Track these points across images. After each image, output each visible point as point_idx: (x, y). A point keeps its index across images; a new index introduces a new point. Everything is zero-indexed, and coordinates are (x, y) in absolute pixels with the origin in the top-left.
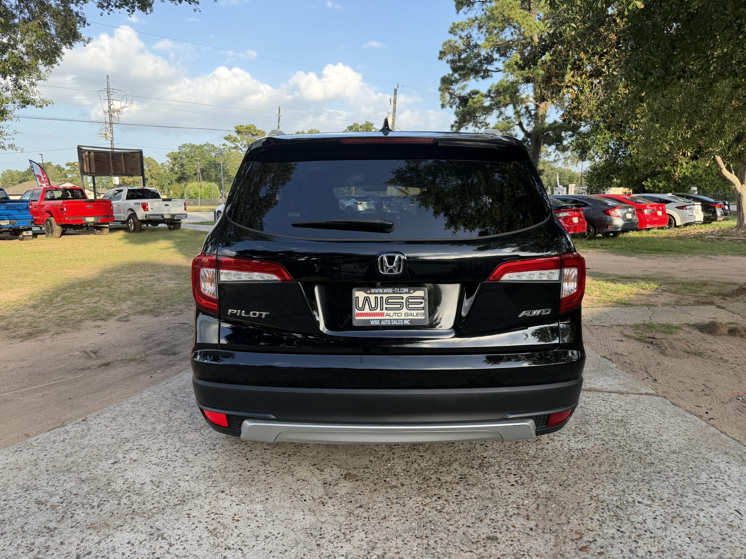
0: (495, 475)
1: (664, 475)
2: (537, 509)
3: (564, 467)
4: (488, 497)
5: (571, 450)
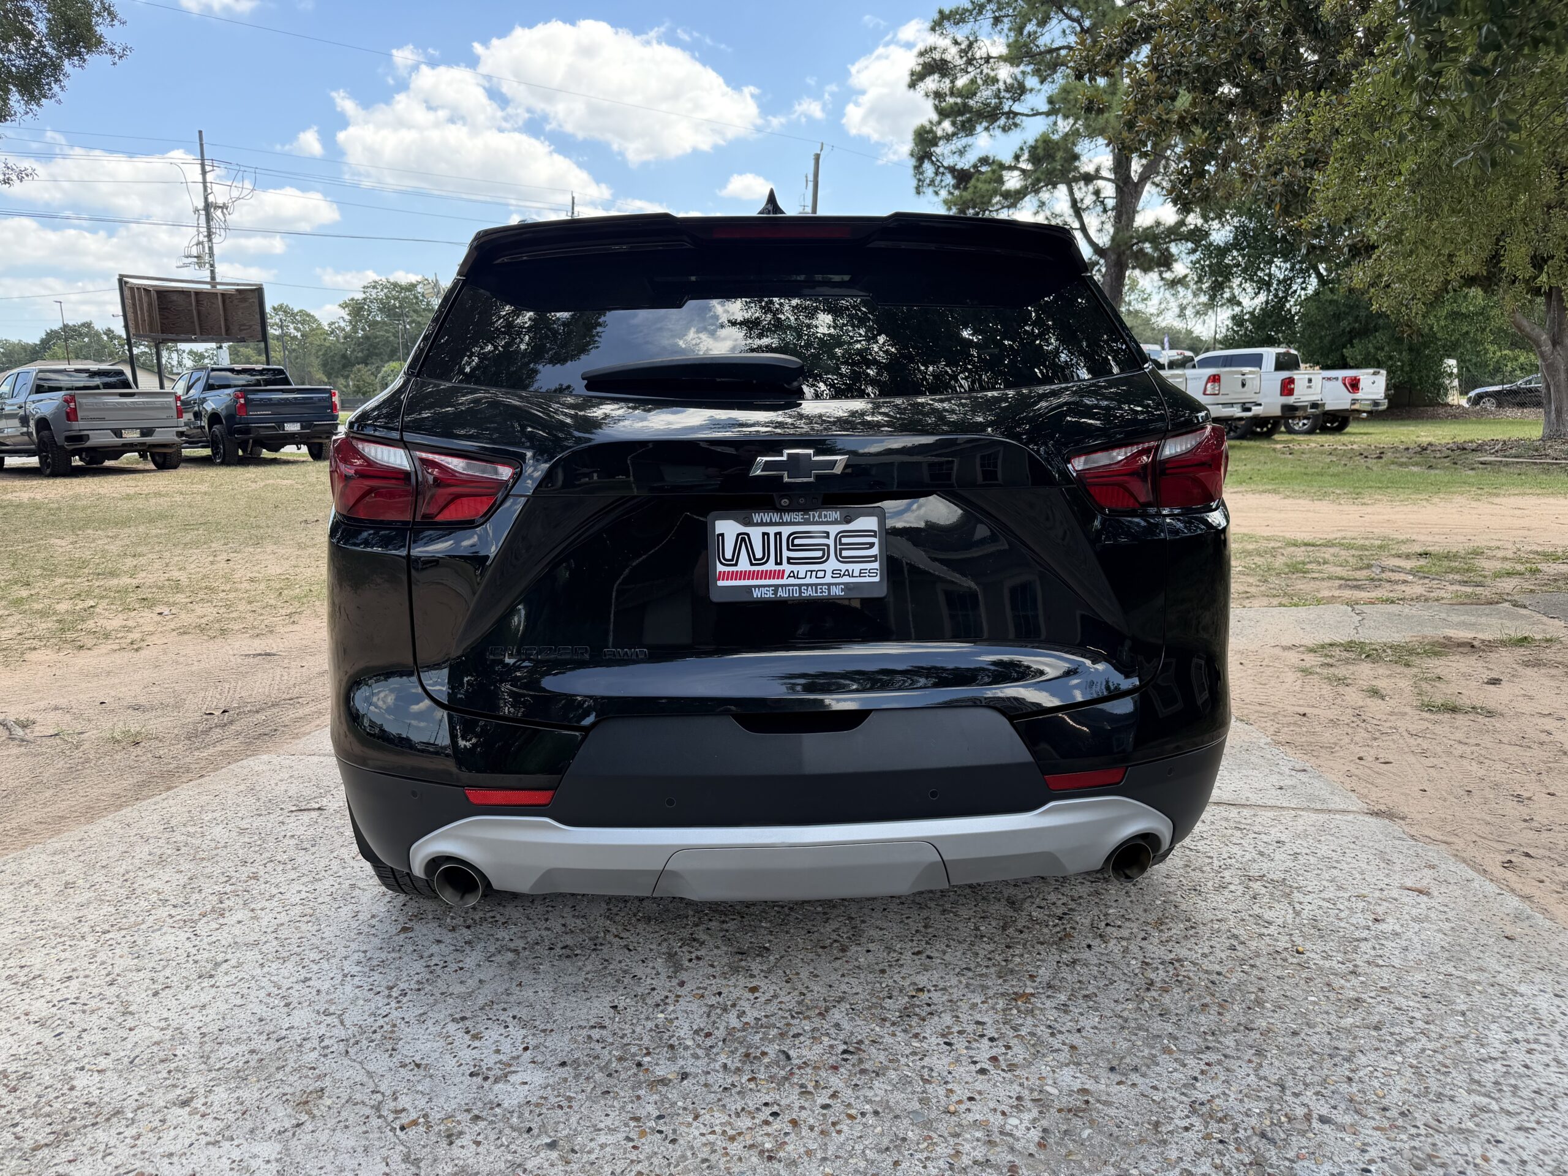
0: (941, 1041)
1: (1392, 1034)
2: (1041, 1145)
3: (1125, 1014)
4: (910, 1107)
5: (1147, 964)
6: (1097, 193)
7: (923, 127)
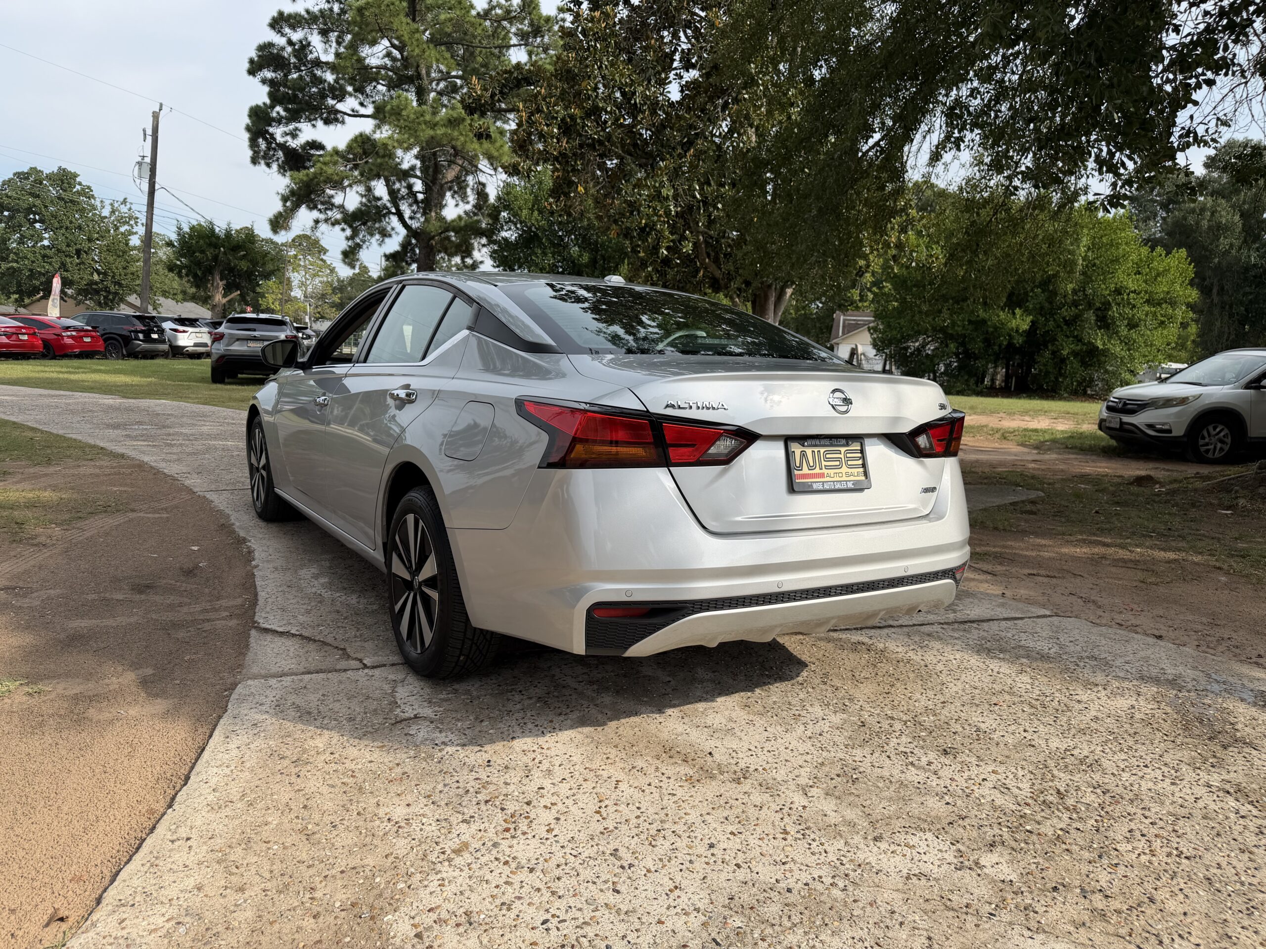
6: (410, 187)
7: (257, 106)
